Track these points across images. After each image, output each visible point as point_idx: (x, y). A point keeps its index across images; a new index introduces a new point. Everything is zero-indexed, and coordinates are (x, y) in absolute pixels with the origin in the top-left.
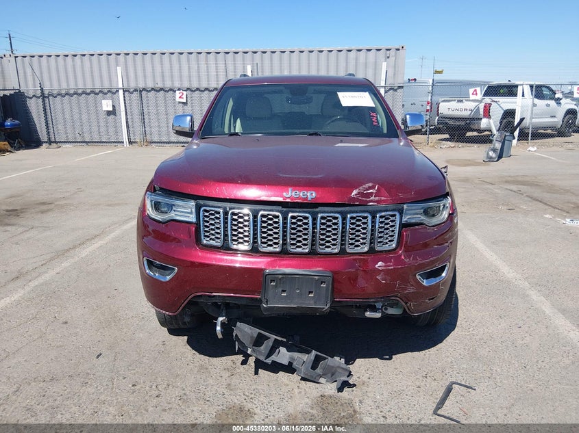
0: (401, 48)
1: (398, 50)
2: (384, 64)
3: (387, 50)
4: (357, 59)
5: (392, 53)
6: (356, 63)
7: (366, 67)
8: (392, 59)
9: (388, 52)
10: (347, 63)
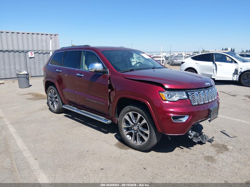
0: (57, 35)
1: (56, 35)
2: (51, 41)
3: (51, 35)
4: (37, 38)
5: (53, 36)
6: (37, 39)
7: (42, 42)
8: (53, 39)
9: (51, 36)
10: (32, 39)
